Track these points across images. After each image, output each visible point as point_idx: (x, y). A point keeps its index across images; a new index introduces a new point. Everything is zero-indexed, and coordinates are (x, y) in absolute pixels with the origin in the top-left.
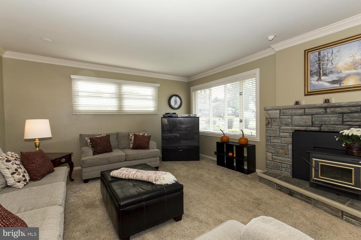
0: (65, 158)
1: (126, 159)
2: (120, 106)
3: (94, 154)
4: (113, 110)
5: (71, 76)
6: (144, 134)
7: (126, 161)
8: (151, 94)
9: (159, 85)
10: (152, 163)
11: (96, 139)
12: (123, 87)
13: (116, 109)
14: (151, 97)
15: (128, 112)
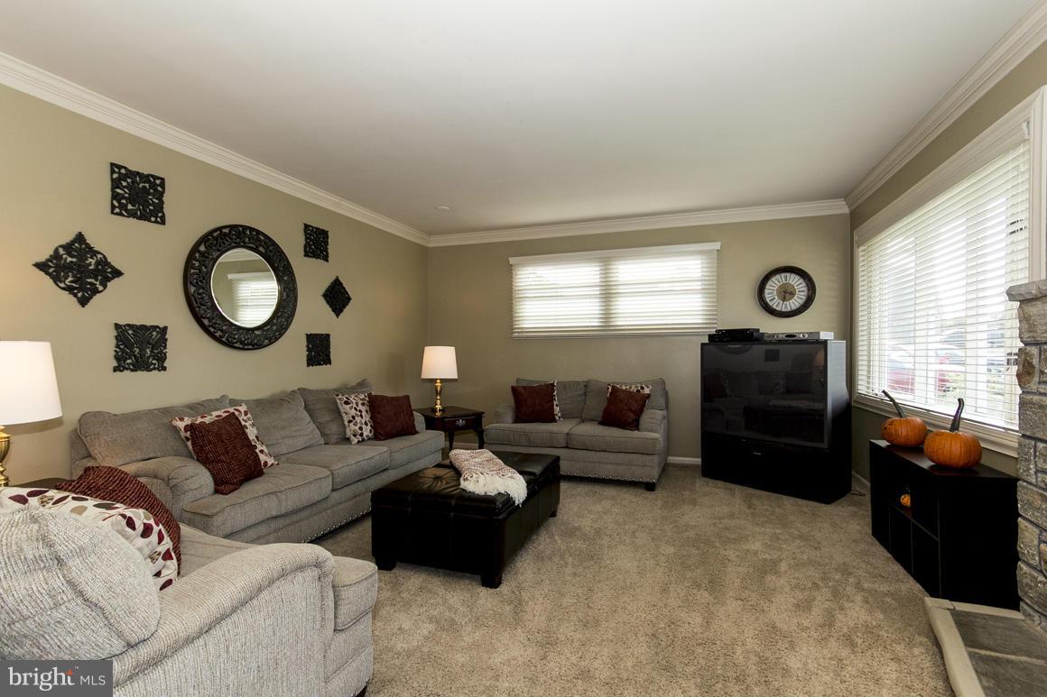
0: (466, 420)
1: (567, 443)
2: (607, 315)
3: (516, 421)
4: (588, 327)
5: (510, 259)
6: (642, 388)
7: (567, 447)
8: (700, 275)
9: (717, 246)
10: (634, 468)
11: (523, 391)
12: (620, 267)
13: (596, 323)
14: (700, 283)
15: (624, 330)
